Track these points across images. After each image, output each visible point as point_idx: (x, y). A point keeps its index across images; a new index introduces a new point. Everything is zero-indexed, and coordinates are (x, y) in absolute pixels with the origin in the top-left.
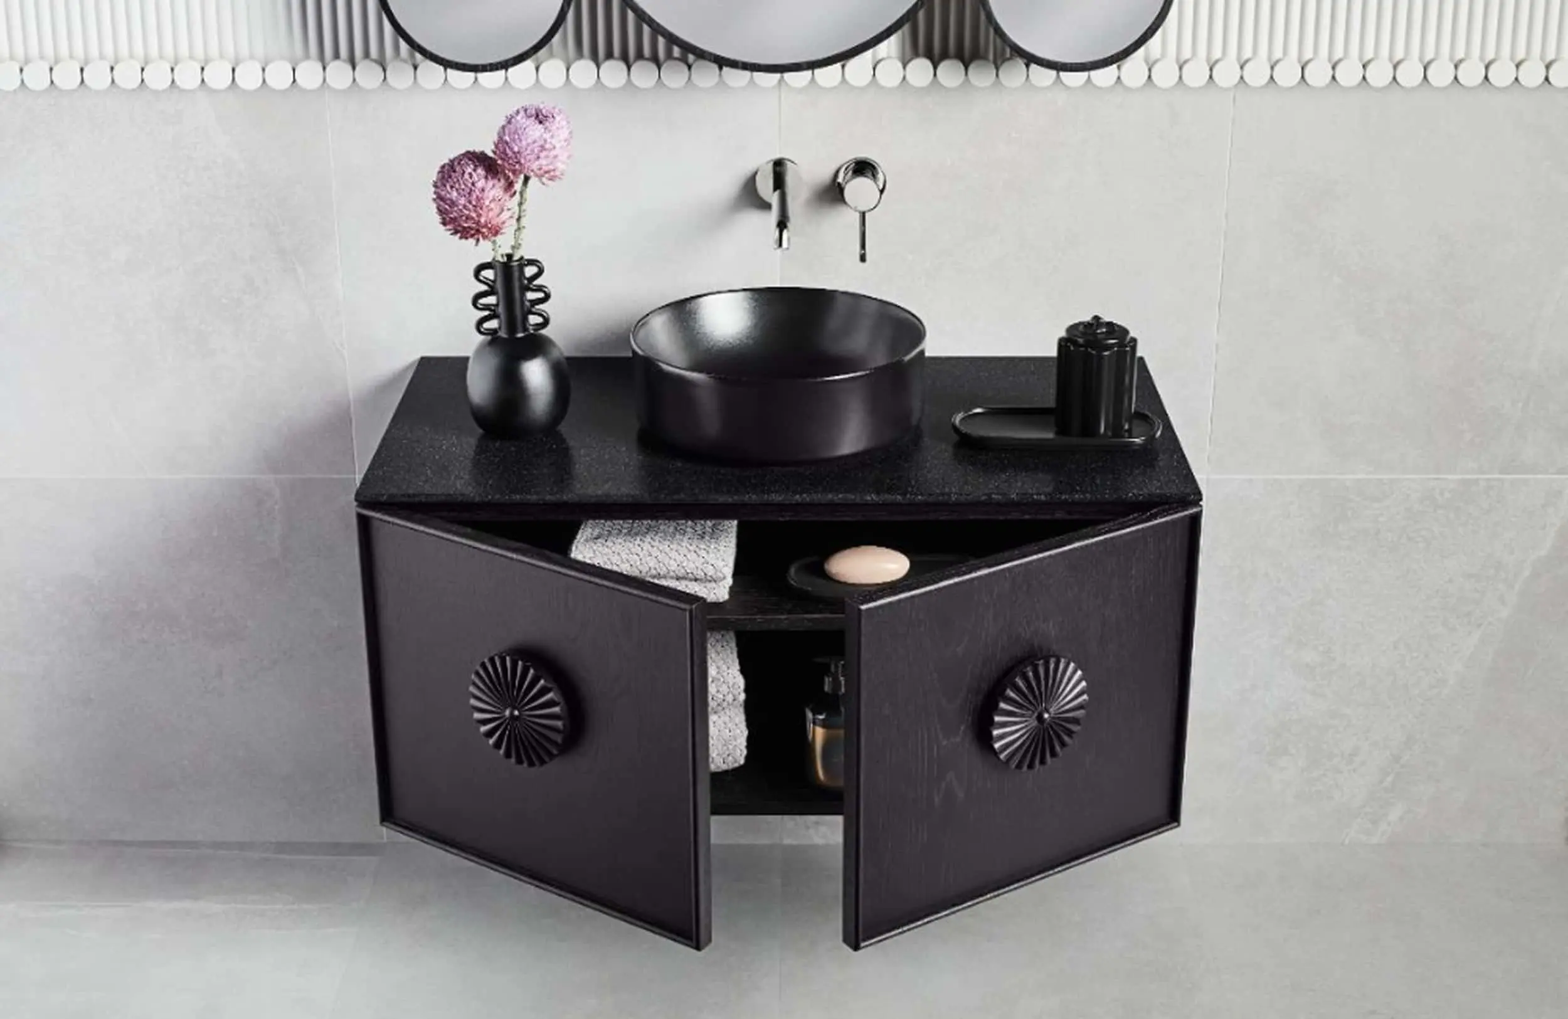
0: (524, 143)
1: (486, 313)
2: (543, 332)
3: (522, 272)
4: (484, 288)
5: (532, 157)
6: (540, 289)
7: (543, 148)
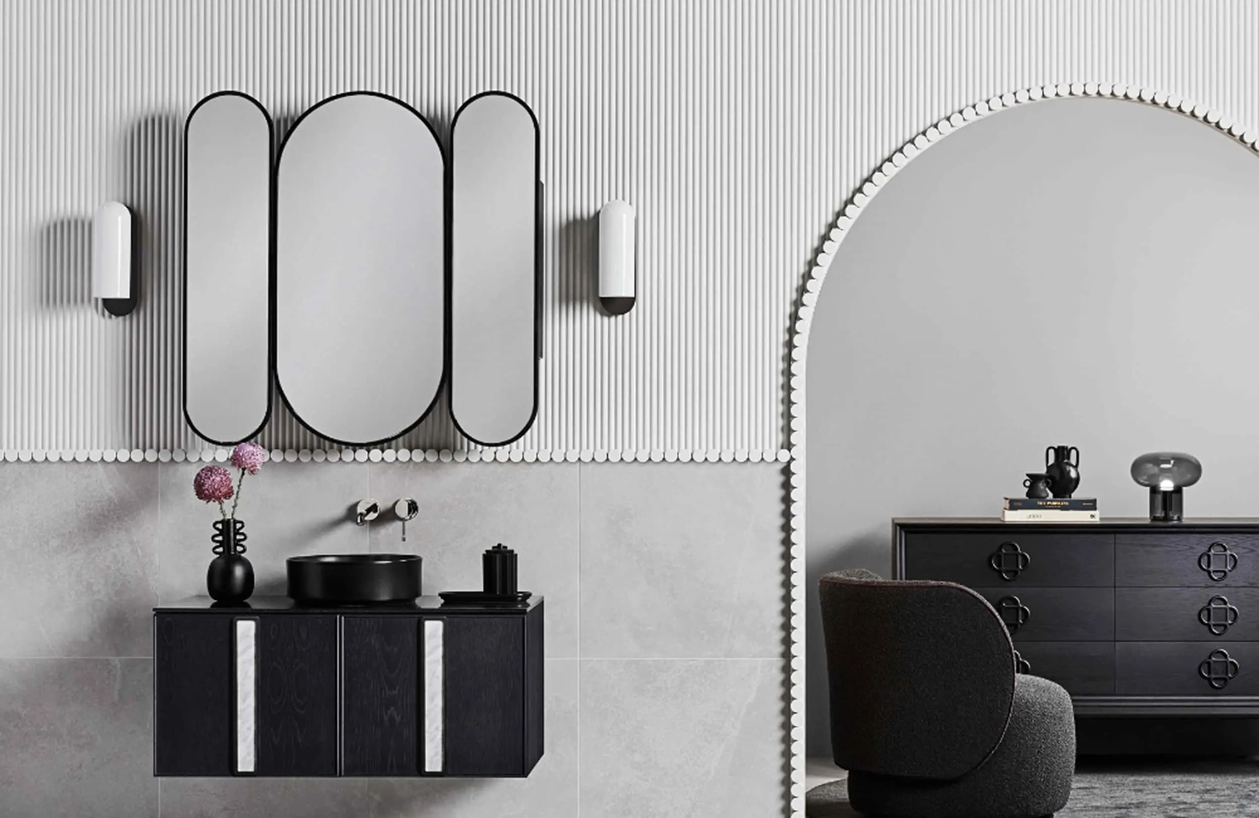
0: (245, 451)
1: (218, 544)
2: (243, 555)
3: (235, 526)
4: (217, 532)
5: (248, 457)
6: (243, 534)
7: (253, 454)
